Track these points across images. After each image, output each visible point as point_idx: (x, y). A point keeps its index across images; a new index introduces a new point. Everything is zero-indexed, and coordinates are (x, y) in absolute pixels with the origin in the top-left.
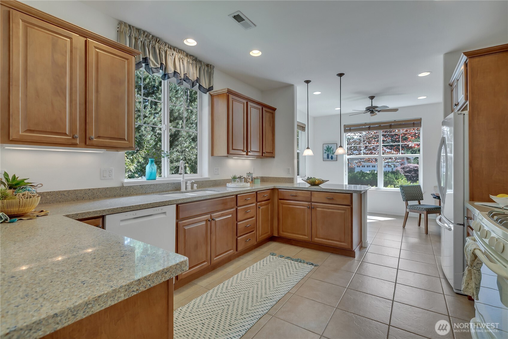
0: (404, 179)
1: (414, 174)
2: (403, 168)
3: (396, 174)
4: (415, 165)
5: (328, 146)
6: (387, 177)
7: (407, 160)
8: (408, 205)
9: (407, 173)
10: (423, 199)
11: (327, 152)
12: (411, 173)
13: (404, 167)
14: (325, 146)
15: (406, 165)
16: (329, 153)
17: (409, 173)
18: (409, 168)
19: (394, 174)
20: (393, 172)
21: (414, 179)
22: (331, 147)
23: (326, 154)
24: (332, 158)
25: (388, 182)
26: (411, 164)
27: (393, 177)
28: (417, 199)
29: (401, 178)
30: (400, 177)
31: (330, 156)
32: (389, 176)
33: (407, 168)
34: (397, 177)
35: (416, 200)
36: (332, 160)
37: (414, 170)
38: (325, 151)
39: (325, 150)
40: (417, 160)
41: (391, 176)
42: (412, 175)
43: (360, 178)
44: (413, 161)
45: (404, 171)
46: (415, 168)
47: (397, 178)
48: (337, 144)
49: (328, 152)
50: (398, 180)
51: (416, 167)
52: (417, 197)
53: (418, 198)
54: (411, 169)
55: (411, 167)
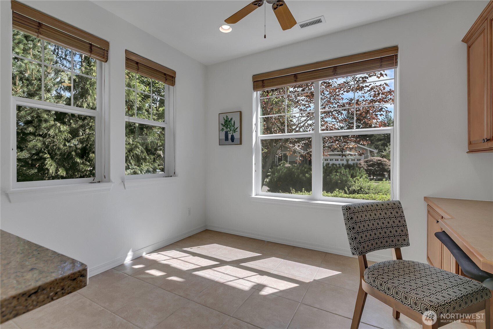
0: (364, 177)
1: (377, 168)
2: (366, 162)
3: (353, 169)
4: (378, 158)
5: (227, 117)
6: (338, 174)
7: (370, 153)
8: (366, 267)
9: (370, 167)
10: (408, 244)
11: (225, 128)
12: (374, 167)
13: (368, 160)
14: (222, 116)
15: (370, 158)
16: (229, 129)
17: (372, 167)
18: (372, 162)
19: (350, 169)
20: (348, 166)
21: (377, 173)
22: (231, 119)
23: (224, 133)
24: (233, 139)
25: (339, 181)
26: (374, 158)
27: (348, 173)
28: (392, 244)
29: (360, 175)
30: (358, 173)
31: (230, 137)
32: (341, 172)
33: (370, 161)
34: (353, 173)
35: (390, 246)
36: (233, 143)
37: (378, 163)
38: (221, 127)
39: (222, 124)
40: (380, 154)
41: (345, 172)
42: (375, 169)
43: (298, 175)
44: (376, 155)
45: (367, 164)
46: (379, 162)
47: (354, 175)
48: (241, 112)
49: (227, 128)
50: (354, 179)
51: (379, 160)
52: (392, 238)
53: (395, 240)
54: (374, 162)
55: (375, 160)
